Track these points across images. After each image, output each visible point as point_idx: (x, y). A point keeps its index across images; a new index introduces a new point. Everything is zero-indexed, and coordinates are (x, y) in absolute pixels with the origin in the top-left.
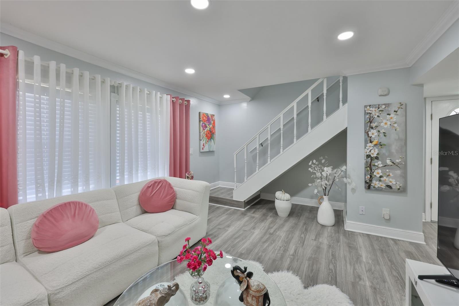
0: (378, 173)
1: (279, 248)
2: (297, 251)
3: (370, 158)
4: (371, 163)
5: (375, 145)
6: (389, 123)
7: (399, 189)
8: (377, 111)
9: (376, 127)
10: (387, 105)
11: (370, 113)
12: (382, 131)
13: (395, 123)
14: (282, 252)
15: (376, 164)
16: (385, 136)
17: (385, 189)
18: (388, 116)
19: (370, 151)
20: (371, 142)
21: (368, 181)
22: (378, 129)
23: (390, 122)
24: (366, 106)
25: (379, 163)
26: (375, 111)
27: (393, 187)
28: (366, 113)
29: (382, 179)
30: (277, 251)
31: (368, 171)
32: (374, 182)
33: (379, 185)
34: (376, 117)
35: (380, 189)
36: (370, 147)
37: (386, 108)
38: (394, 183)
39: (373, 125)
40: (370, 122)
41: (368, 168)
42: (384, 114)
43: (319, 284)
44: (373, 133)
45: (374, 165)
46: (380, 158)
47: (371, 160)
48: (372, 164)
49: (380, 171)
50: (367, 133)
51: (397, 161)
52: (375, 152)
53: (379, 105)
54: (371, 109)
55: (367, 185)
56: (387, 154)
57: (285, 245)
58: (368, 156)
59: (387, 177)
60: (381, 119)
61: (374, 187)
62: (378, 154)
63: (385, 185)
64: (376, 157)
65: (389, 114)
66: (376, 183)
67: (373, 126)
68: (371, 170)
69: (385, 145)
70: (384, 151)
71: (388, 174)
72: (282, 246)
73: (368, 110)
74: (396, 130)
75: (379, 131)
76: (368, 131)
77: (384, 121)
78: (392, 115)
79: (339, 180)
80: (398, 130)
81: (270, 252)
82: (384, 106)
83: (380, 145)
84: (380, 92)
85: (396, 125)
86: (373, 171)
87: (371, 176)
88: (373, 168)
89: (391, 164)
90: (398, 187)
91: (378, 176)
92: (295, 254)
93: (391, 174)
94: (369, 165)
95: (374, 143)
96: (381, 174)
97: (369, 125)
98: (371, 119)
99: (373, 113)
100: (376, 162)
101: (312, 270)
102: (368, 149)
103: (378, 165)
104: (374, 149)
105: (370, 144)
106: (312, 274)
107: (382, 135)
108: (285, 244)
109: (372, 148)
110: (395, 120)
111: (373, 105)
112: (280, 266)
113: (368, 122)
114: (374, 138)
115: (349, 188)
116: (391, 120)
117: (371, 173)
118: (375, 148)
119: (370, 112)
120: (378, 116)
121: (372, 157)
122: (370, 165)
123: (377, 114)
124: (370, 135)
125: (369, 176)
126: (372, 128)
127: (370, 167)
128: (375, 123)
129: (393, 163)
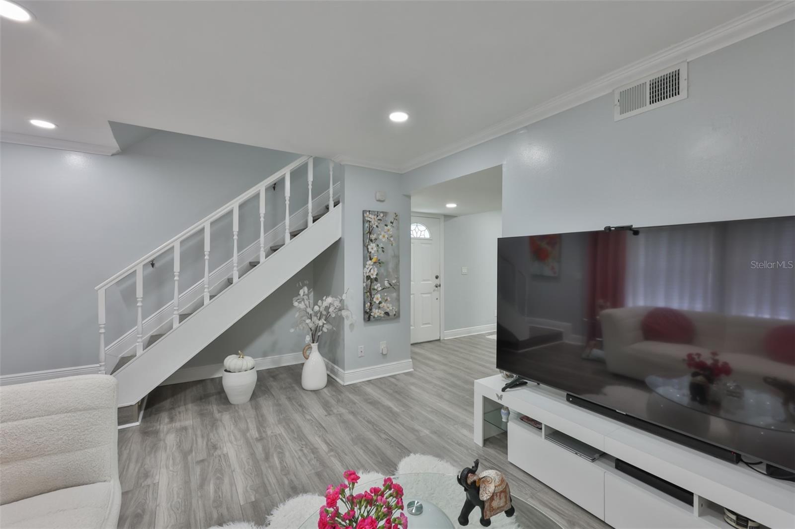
0: (377, 298)
1: (300, 453)
2: (328, 441)
3: (369, 280)
4: (370, 286)
5: (375, 263)
6: (386, 236)
7: (395, 315)
8: (376, 219)
9: (376, 239)
10: (385, 214)
11: (370, 222)
12: (381, 245)
13: (391, 237)
14: (313, 456)
15: (376, 287)
16: (383, 251)
17: (384, 317)
18: (386, 227)
19: (370, 271)
20: (371, 259)
21: (368, 311)
22: (377, 242)
23: (387, 234)
24: (364, 212)
25: (378, 286)
26: (374, 219)
27: (391, 314)
28: (364, 221)
29: (381, 305)
30: (303, 459)
31: (368, 297)
32: (374, 310)
33: (378, 314)
34: (375, 227)
35: (379, 318)
36: (370, 265)
37: (384, 217)
38: (391, 308)
39: (373, 237)
40: (368, 234)
41: (368, 294)
42: (382, 225)
43: (398, 463)
44: (372, 247)
45: (374, 289)
46: (379, 280)
47: (371, 283)
48: (372, 287)
49: (379, 296)
50: (365, 246)
51: (394, 282)
52: (374, 271)
53: (378, 212)
54: (370, 216)
55: (367, 316)
56: (385, 274)
57: (304, 443)
58: (368, 278)
59: (385, 303)
60: (380, 230)
61: (374, 317)
62: (377, 275)
63: (383, 313)
64: (376, 278)
65: (386, 225)
66: (376, 312)
67: (373, 239)
68: (371, 295)
69: (383, 263)
70: (382, 270)
71: (386, 299)
72: (300, 447)
73: (367, 217)
74: (392, 245)
75: (378, 246)
76: (368, 245)
77: (383, 233)
78: (389, 227)
79: (336, 315)
80: (394, 245)
81: (296, 466)
82: (382, 215)
83: (379, 263)
84: (378, 197)
85: (392, 239)
86: (373, 296)
87: (371, 303)
88: (373, 293)
89: (389, 285)
90: (394, 313)
91: (377, 302)
92: (331, 446)
93: (388, 298)
94: (368, 290)
95: (374, 260)
96: (380, 300)
97: (368, 236)
98: (371, 229)
99: (372, 222)
100: (375, 285)
101: (373, 453)
102: (368, 268)
103: (378, 288)
104: (374, 269)
105: (369, 262)
106: (379, 458)
107: (380, 250)
108: (301, 441)
109: (371, 267)
110: (391, 233)
111: (372, 211)
112: (335, 475)
113: (367, 233)
114: (374, 254)
115: (347, 323)
116: (388, 233)
117: (371, 300)
118: (374, 266)
119: (369, 219)
120: (377, 226)
121: (372, 279)
122: (370, 289)
123: (376, 224)
124: (370, 250)
125: (369, 304)
126: (371, 241)
127: (369, 292)
128: (374, 235)
129: (390, 284)
